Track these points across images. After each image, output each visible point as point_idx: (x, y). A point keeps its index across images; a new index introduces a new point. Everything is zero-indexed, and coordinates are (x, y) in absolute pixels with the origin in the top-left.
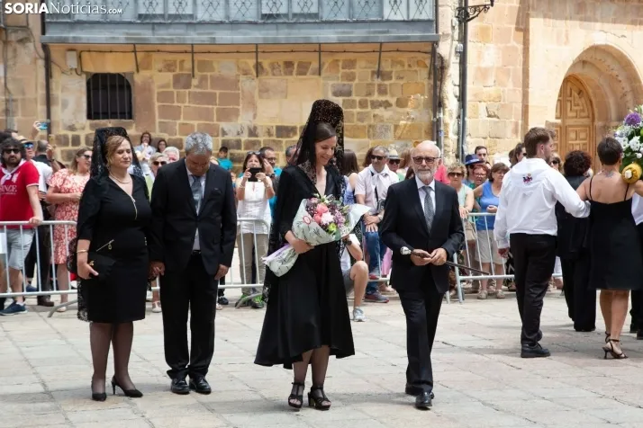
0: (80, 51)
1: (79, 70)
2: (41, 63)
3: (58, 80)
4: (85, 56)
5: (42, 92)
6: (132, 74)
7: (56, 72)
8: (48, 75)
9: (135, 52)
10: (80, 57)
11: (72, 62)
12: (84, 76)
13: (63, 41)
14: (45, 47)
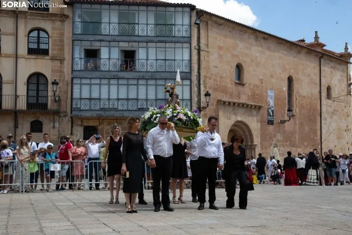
0: (82, 119)
1: (81, 125)
2: (70, 123)
3: (75, 127)
4: (84, 120)
5: (70, 131)
6: (97, 126)
7: (74, 125)
8: (72, 126)
9: (99, 119)
10: (82, 121)
11: (80, 123)
12: (83, 127)
13: (77, 116)
14: (71, 118)
